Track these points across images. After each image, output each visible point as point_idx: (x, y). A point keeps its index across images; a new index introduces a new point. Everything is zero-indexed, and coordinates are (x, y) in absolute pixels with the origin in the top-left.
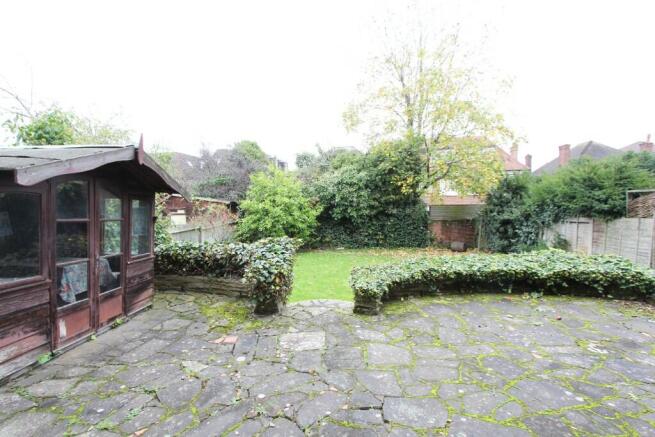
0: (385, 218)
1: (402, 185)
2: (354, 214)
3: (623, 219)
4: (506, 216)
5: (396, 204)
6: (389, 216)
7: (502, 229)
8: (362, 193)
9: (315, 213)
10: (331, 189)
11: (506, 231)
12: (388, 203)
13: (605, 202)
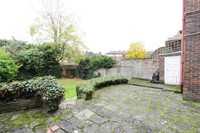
0: (48, 69)
1: (56, 58)
2: (37, 67)
3: (112, 68)
4: (86, 68)
5: (52, 64)
6: (49, 68)
7: (84, 71)
8: (41, 60)
9: (18, 67)
10: (26, 57)
11: (86, 72)
12: (49, 64)
13: (109, 65)
